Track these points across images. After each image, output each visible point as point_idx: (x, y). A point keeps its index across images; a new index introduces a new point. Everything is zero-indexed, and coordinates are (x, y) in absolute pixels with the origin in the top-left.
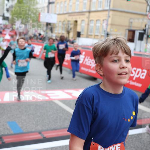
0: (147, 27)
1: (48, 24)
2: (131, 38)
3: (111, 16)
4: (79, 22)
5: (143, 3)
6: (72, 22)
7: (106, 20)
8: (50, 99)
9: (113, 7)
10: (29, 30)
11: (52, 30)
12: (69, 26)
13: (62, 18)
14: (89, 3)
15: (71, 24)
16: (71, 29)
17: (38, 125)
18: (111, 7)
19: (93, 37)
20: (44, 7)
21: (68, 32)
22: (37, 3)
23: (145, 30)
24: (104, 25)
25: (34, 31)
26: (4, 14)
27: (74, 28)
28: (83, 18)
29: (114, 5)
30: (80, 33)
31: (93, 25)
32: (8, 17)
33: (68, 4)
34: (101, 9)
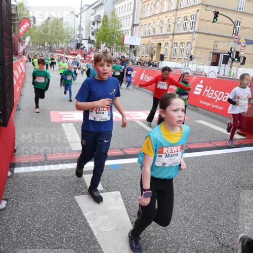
0: (232, 50)
1: (132, 47)
2: (215, 61)
3: (196, 38)
4: (163, 45)
5: (229, 25)
6: (156, 45)
7: (190, 42)
8: (132, 119)
9: (198, 30)
10: (113, 53)
11: (135, 53)
12: (152, 50)
13: (146, 41)
14: (173, 25)
15: (155, 47)
16: (155, 51)
17: (120, 143)
18: (196, 30)
19: (176, 60)
20: (128, 30)
21: (152, 56)
22: (121, 26)
23: (230, 54)
24: (188, 48)
25: (118, 55)
26: (90, 37)
27: (157, 51)
28: (166, 40)
29: (198, 27)
30: (164, 55)
31: (177, 48)
32: (93, 41)
33: (152, 27)
34: (186, 31)
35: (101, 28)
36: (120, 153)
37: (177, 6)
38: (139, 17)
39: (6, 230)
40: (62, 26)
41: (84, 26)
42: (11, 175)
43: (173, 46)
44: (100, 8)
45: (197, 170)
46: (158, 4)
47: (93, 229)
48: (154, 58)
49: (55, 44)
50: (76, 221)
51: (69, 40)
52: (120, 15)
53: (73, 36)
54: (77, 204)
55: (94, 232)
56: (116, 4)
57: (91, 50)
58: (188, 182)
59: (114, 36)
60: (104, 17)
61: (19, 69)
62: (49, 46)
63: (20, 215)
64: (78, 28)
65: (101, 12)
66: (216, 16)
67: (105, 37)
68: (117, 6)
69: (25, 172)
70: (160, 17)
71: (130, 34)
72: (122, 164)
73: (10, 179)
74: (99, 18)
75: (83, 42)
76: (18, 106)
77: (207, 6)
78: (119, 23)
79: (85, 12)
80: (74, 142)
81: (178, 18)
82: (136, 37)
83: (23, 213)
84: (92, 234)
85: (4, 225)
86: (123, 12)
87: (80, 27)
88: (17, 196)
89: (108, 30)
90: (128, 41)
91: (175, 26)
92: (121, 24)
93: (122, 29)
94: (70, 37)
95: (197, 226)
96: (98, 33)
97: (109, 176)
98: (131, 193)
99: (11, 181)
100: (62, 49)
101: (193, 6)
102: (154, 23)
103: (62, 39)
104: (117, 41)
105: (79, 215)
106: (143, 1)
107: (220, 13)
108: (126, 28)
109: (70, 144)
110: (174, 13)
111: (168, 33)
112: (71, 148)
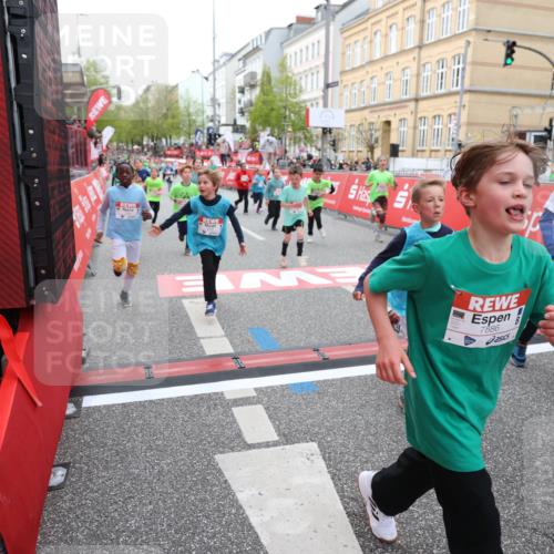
1: (326, 131)
3: (467, 104)
4: (393, 126)
5: (543, 69)
6: (379, 125)
7: (455, 114)
8: (335, 282)
9: (471, 85)
10: (287, 148)
11: (334, 144)
12: (371, 135)
13: (357, 118)
14: (414, 80)
15: (376, 131)
16: (377, 141)
17: (311, 335)
18: (467, 86)
19: (427, 153)
20: (316, 99)
21: (371, 149)
22: (301, 91)
23: (549, 131)
24: (452, 126)
25: (297, 151)
26: (235, 121)
27: (383, 138)
28: (401, 113)
29: (472, 79)
30: (398, 146)
31: (422, 128)
32: (243, 127)
33: (368, 87)
34: (443, 91)
35: (258, 98)
36: (313, 357)
37: (421, 39)
38: (339, 70)
39: (65, 533)
40: (177, 102)
41: (221, 97)
42: (75, 413)
43: (418, 124)
44: (255, 56)
46: (378, 39)
47: (258, 530)
48: (378, 153)
49: (164, 140)
50: (219, 511)
51: (194, 129)
52: (296, 68)
53: (199, 119)
54: (220, 472)
55: (260, 535)
56: (289, 45)
57: (240, 147)
59: (287, 113)
60: (263, 75)
61: (91, 193)
62: (152, 144)
63: (96, 499)
64: (209, 103)
65: (256, 66)
66: (511, 48)
67: (267, 115)
68: (290, 51)
69: (105, 406)
70: (385, 65)
71: (321, 105)
72: (318, 382)
73: (73, 420)
74: (252, 79)
75: (222, 130)
76: (89, 267)
77: (489, 31)
78: (295, 85)
79: (223, 69)
80: (210, 337)
81: (424, 65)
82: (334, 110)
83: (102, 495)
84: (257, 541)
86: (304, 61)
87: (214, 102)
88: (88, 456)
89: (272, 102)
90: (317, 119)
91: (418, 82)
92: (301, 87)
93: (304, 97)
94: (195, 121)
96: (252, 109)
98: (343, 445)
99: (77, 426)
100: (179, 148)
101: (455, 35)
102: (372, 78)
103: (178, 128)
104: (293, 122)
105: (225, 497)
106: (346, 35)
107: (518, 43)
108: (312, 96)
109: (202, 341)
110: (415, 54)
111: (405, 97)
112: (203, 351)
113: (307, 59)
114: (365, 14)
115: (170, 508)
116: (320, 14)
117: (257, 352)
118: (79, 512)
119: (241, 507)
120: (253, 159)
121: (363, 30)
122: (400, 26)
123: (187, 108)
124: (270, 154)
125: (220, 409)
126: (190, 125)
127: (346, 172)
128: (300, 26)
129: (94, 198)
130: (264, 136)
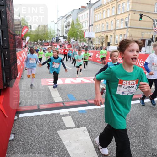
0: (153, 37)
1: (90, 39)
3: (129, 31)
4: (109, 37)
5: (150, 22)
6: (104, 37)
7: (126, 34)
10: (79, 43)
11: (92, 42)
12: (102, 40)
13: (98, 35)
14: (114, 24)
16: (104, 41)
17: (85, 96)
18: (129, 26)
20: (87, 29)
21: (102, 44)
22: (82, 27)
23: (152, 39)
24: (125, 37)
25: (81, 44)
26: (64, 35)
27: (106, 41)
28: (111, 34)
29: (130, 24)
30: (110, 43)
31: (118, 38)
32: (66, 37)
33: (102, 26)
34: (122, 28)
35: (71, 29)
36: (85, 103)
37: (116, 13)
38: (93, 21)
39: (14, 153)
40: (47, 30)
41: (60, 29)
42: (17, 119)
43: (116, 36)
44: (69, 17)
45: (136, 112)
46: (104, 13)
47: (69, 152)
48: (104, 45)
49: (44, 41)
50: (58, 147)
51: (52, 38)
52: (81, 20)
53: (54, 35)
54: (58, 136)
55: (70, 154)
56: (79, 14)
57: (65, 43)
58: (131, 120)
59: (79, 33)
60: (72, 23)
61: (23, 56)
62: (40, 42)
63: (23, 144)
64: (57, 30)
65: (70, 20)
66: (141, 16)
67: (73, 34)
68: (79, 16)
69: (26, 117)
70: (106, 20)
71: (88, 31)
72: (87, 110)
73: (16, 121)
74: (69, 24)
75: (60, 38)
76: (22, 77)
77: (135, 11)
78: (81, 25)
79: (61, 21)
80: (56, 97)
81: (117, 20)
82: (92, 33)
83: (25, 142)
85: (12, 150)
86: (83, 18)
87: (58, 30)
88: (21, 131)
89: (74, 30)
93: (83, 29)
94: (52, 35)
95: (140, 150)
96: (69, 32)
97: (79, 118)
98: (94, 128)
99: (18, 123)
100: (48, 43)
101: (126, 12)
102: (103, 24)
103: (48, 37)
104: (80, 36)
105: (60, 143)
106: (95, 11)
107: (143, 14)
108: (86, 28)
109: (54, 98)
110: (115, 17)
111: (112, 29)
112: (54, 101)
113: (84, 18)
114: (101, 6)
115: (44, 146)
116: (88, 5)
117: (69, 101)
118: (18, 147)
119: (64, 146)
120: (69, 46)
121: (100, 10)
122: (110, 9)
123: (50, 31)
124: (74, 45)
125: (59, 118)
126: (51, 37)
127: (95, 50)
128: (82, 9)
129: (23, 57)
130: (72, 40)
